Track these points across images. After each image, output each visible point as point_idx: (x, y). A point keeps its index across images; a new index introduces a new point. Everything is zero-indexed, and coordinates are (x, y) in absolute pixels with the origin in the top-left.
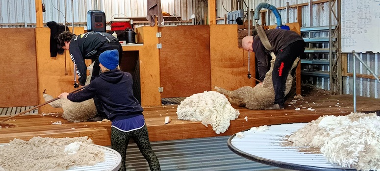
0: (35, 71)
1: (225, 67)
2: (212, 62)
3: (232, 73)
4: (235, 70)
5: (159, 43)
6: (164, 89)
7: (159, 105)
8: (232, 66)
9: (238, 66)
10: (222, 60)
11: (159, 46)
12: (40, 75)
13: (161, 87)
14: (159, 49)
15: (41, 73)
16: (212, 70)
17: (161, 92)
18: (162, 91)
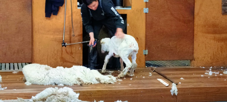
0: (31, 30)
1: (209, 33)
2: (195, 28)
3: (215, 39)
4: (217, 36)
5: (146, 7)
6: (148, 52)
7: (143, 67)
8: (215, 32)
9: (220, 33)
10: (205, 26)
11: (146, 10)
12: (34, 33)
13: (146, 49)
14: (146, 13)
15: (36, 32)
16: (195, 36)
17: (145, 55)
18: (147, 54)
